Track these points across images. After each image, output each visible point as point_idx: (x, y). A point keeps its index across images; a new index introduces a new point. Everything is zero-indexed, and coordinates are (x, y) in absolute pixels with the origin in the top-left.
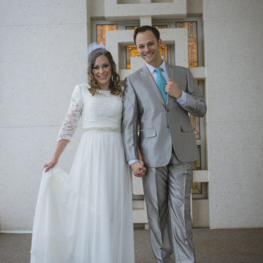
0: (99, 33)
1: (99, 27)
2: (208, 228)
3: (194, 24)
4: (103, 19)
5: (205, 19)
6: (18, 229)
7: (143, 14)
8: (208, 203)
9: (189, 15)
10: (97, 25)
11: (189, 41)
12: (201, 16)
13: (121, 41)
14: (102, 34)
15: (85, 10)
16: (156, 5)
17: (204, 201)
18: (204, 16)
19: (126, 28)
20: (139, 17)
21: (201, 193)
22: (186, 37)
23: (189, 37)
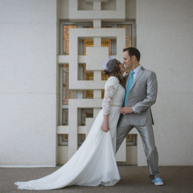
0: (65, 30)
1: (65, 26)
2: (137, 165)
3: (130, 26)
4: (68, 20)
5: (137, 22)
6: (5, 164)
7: (95, 18)
8: (137, 148)
9: (127, 20)
10: (64, 25)
11: (126, 38)
12: (134, 21)
13: (80, 36)
14: (67, 32)
15: (55, 14)
16: (105, 12)
17: (134, 147)
18: (137, 20)
19: (84, 27)
20: (92, 19)
21: (132, 141)
22: (125, 34)
23: (126, 35)
